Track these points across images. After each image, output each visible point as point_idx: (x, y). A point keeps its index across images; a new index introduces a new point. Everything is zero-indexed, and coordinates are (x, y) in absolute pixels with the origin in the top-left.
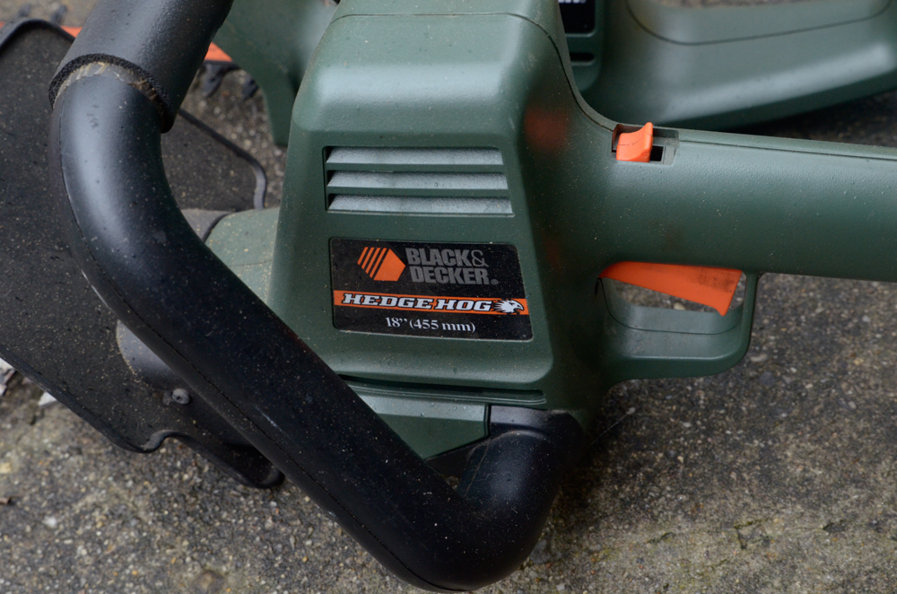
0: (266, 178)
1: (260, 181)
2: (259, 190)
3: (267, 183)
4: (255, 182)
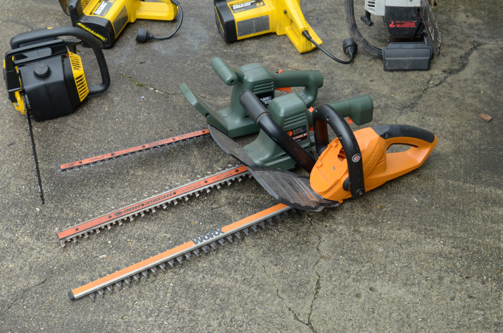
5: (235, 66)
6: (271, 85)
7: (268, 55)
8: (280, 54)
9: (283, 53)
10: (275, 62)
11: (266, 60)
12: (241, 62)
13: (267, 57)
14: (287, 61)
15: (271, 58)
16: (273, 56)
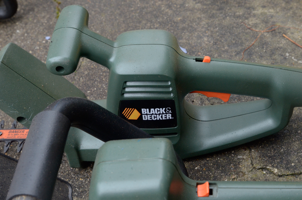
0: (72, 188)
1: (70, 190)
2: (70, 192)
3: (72, 190)
4: (68, 190)
5: (203, 15)
6: (168, 87)
7: (264, 7)
8: (284, 9)
9: (291, 8)
10: (266, 22)
11: (254, 16)
12: (214, 12)
13: (259, 11)
14: (289, 25)
15: (265, 14)
16: (272, 10)
